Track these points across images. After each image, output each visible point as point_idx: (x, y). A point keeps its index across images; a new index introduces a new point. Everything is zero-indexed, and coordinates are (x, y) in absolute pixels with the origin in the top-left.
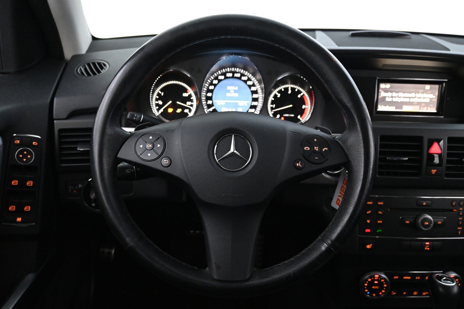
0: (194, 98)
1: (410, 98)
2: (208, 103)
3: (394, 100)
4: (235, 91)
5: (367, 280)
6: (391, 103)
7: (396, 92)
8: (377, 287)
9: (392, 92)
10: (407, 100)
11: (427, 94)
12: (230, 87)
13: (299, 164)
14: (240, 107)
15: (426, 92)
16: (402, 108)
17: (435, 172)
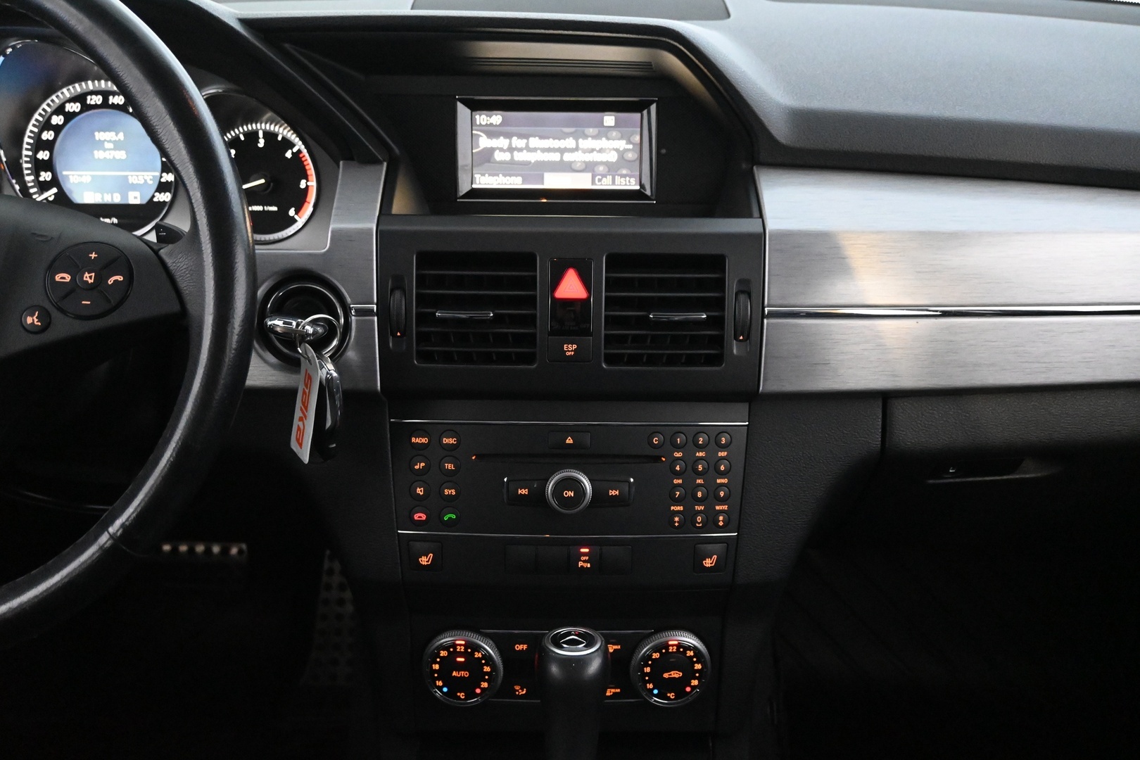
1: (562, 151)
2: (41, 179)
3: (519, 157)
4: (118, 146)
5: (438, 655)
6: (510, 168)
7: (521, 136)
8: (465, 674)
9: (508, 136)
10: (555, 157)
11: (608, 139)
12: (102, 133)
13: (33, 320)
14: (134, 187)
15: (604, 132)
16: (542, 181)
17: (572, 351)
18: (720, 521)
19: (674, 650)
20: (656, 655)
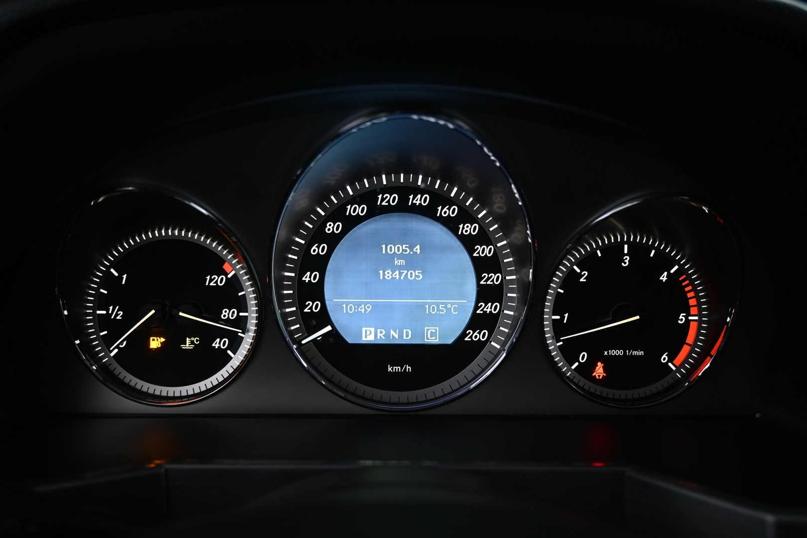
0: (249, 292)
2: (306, 311)
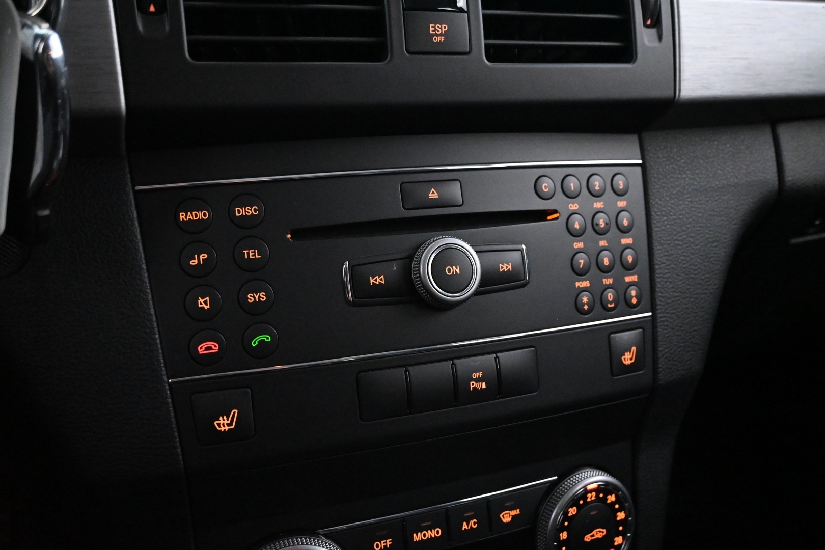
17: (441, 35)
18: (632, 297)
19: (593, 498)
20: (573, 511)
